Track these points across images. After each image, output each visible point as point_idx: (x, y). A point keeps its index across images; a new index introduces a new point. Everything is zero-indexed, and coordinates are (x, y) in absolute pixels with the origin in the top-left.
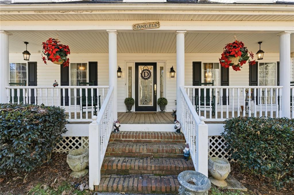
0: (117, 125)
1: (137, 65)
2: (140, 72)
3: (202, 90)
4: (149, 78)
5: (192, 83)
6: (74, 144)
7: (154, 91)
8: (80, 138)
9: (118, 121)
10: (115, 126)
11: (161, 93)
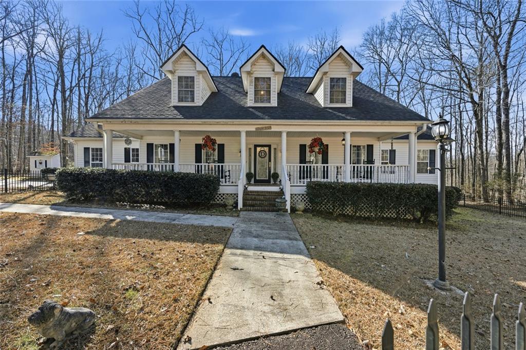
0: (246, 186)
1: (256, 146)
2: (258, 152)
3: (307, 167)
4: (264, 157)
5: (299, 161)
6: (220, 198)
7: (269, 167)
8: (224, 194)
9: (247, 184)
10: (245, 186)
11: (275, 169)
